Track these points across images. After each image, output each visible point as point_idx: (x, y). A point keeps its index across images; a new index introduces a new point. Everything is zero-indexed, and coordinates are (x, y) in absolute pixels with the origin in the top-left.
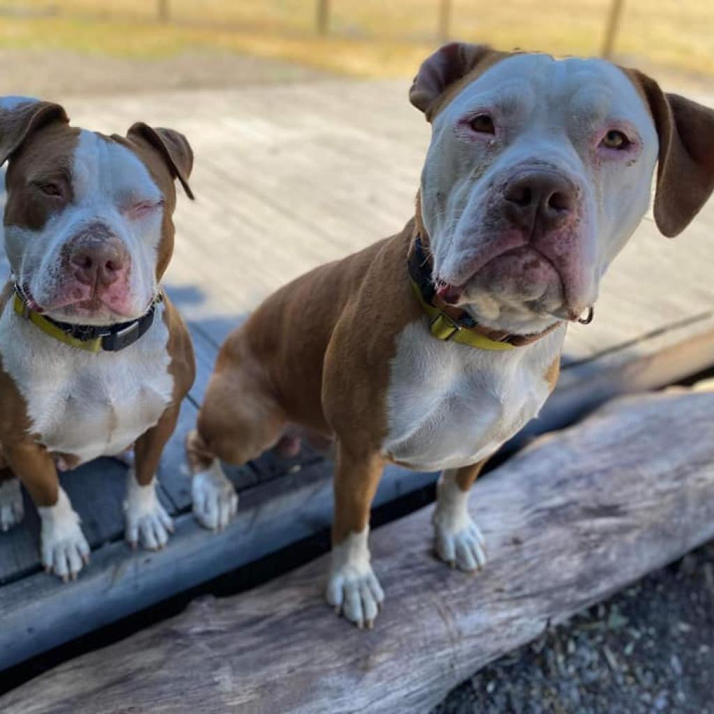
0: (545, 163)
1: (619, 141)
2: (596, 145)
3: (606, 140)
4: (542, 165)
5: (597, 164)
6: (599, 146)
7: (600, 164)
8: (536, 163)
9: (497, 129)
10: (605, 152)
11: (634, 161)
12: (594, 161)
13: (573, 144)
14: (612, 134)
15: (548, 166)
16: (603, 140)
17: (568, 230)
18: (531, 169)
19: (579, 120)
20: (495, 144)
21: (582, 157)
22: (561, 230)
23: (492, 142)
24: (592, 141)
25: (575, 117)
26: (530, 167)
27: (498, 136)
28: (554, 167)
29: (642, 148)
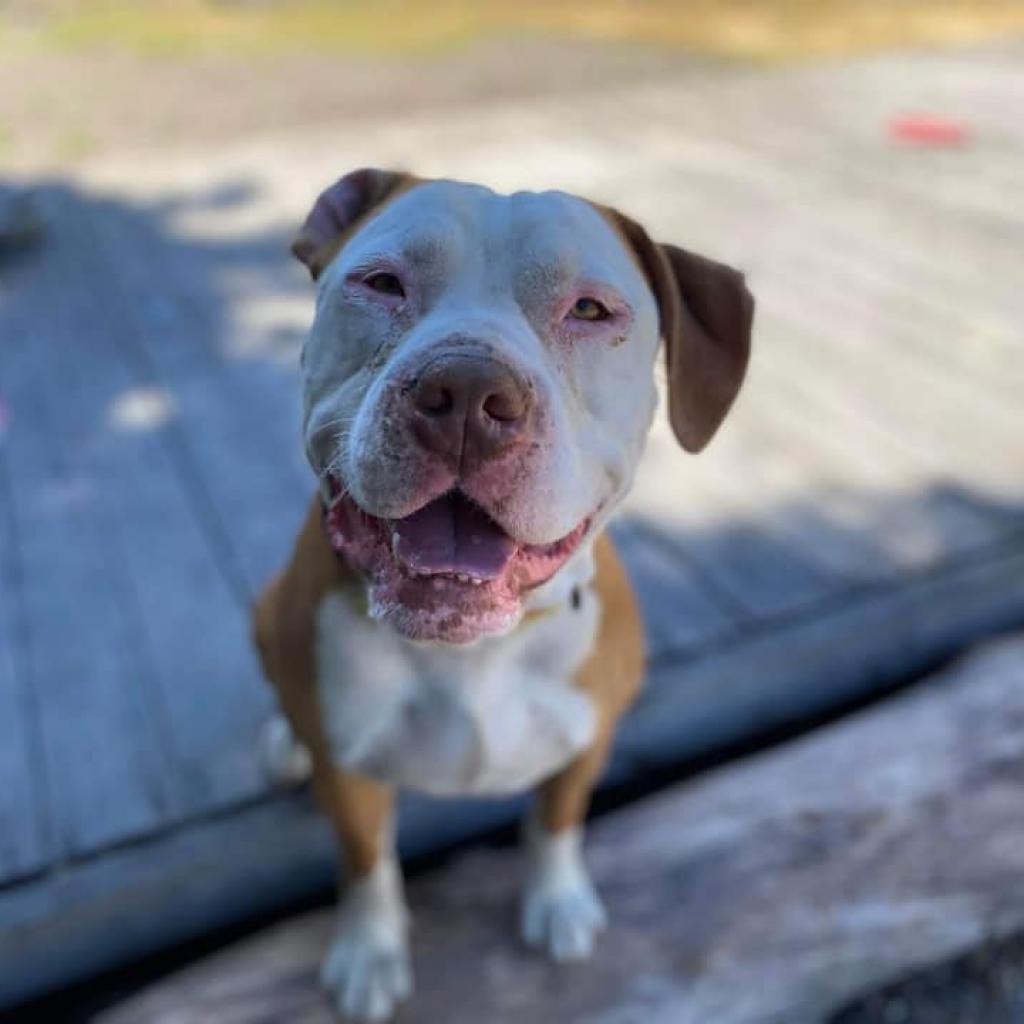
0: (475, 342)
1: (594, 311)
2: (561, 318)
3: (575, 311)
4: (469, 347)
5: (568, 345)
6: (566, 318)
7: (571, 343)
8: (460, 342)
9: (408, 289)
10: (575, 326)
11: (622, 340)
12: (563, 340)
13: (524, 311)
14: (582, 304)
15: (479, 348)
16: (571, 311)
17: (518, 463)
18: (452, 355)
19: (535, 277)
20: (404, 312)
21: (540, 334)
22: (505, 463)
23: (401, 308)
24: (555, 311)
25: (527, 273)
26: (450, 350)
27: (409, 299)
28: (490, 348)
29: (633, 320)
